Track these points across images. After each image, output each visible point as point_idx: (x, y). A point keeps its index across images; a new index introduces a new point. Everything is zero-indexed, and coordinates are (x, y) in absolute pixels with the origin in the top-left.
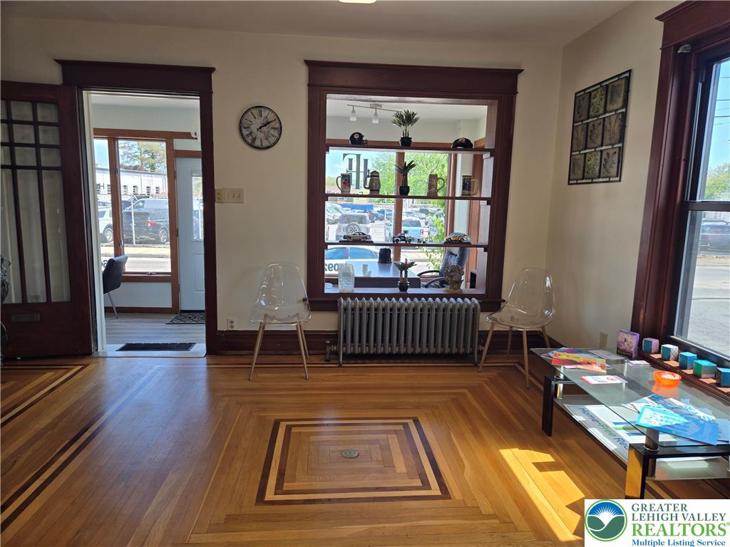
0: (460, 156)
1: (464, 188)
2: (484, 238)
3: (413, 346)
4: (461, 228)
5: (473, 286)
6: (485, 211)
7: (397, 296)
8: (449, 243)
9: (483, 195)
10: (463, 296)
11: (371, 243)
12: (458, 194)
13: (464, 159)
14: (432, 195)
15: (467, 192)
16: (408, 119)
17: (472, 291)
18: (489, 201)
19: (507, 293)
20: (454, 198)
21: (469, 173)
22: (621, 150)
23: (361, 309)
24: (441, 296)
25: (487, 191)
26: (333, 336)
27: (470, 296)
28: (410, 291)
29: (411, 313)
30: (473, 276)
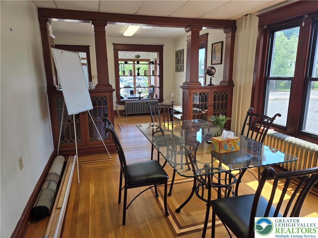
0: (151, 65)
1: (153, 73)
2: (158, 85)
3: (143, 112)
4: (153, 83)
5: (157, 97)
6: (158, 78)
7: (139, 100)
8: (150, 87)
9: (157, 75)
10: (154, 99)
11: (131, 88)
12: (151, 75)
13: (152, 66)
14: (145, 75)
15: (153, 74)
16: (139, 56)
17: (156, 98)
18: (159, 76)
19: (164, 98)
20: (150, 76)
21: (154, 69)
22: (183, 65)
23: (131, 103)
24: (149, 100)
25: (158, 74)
26: (124, 111)
27: (156, 99)
28: (141, 99)
29: (142, 104)
30: (157, 95)
